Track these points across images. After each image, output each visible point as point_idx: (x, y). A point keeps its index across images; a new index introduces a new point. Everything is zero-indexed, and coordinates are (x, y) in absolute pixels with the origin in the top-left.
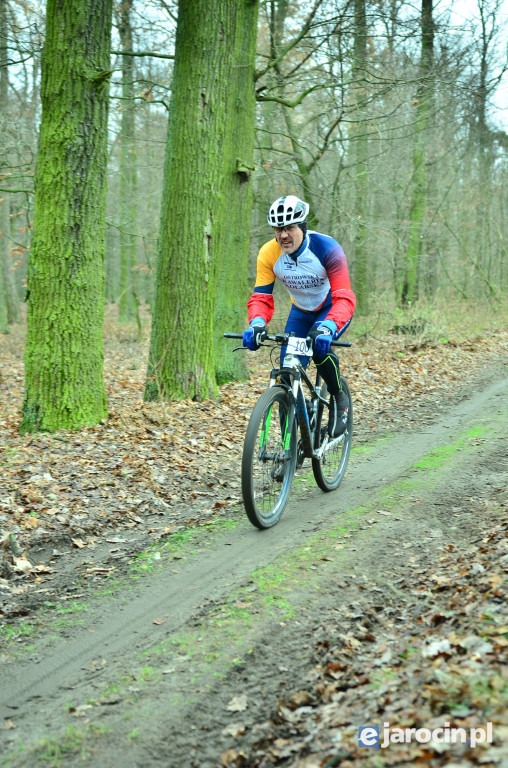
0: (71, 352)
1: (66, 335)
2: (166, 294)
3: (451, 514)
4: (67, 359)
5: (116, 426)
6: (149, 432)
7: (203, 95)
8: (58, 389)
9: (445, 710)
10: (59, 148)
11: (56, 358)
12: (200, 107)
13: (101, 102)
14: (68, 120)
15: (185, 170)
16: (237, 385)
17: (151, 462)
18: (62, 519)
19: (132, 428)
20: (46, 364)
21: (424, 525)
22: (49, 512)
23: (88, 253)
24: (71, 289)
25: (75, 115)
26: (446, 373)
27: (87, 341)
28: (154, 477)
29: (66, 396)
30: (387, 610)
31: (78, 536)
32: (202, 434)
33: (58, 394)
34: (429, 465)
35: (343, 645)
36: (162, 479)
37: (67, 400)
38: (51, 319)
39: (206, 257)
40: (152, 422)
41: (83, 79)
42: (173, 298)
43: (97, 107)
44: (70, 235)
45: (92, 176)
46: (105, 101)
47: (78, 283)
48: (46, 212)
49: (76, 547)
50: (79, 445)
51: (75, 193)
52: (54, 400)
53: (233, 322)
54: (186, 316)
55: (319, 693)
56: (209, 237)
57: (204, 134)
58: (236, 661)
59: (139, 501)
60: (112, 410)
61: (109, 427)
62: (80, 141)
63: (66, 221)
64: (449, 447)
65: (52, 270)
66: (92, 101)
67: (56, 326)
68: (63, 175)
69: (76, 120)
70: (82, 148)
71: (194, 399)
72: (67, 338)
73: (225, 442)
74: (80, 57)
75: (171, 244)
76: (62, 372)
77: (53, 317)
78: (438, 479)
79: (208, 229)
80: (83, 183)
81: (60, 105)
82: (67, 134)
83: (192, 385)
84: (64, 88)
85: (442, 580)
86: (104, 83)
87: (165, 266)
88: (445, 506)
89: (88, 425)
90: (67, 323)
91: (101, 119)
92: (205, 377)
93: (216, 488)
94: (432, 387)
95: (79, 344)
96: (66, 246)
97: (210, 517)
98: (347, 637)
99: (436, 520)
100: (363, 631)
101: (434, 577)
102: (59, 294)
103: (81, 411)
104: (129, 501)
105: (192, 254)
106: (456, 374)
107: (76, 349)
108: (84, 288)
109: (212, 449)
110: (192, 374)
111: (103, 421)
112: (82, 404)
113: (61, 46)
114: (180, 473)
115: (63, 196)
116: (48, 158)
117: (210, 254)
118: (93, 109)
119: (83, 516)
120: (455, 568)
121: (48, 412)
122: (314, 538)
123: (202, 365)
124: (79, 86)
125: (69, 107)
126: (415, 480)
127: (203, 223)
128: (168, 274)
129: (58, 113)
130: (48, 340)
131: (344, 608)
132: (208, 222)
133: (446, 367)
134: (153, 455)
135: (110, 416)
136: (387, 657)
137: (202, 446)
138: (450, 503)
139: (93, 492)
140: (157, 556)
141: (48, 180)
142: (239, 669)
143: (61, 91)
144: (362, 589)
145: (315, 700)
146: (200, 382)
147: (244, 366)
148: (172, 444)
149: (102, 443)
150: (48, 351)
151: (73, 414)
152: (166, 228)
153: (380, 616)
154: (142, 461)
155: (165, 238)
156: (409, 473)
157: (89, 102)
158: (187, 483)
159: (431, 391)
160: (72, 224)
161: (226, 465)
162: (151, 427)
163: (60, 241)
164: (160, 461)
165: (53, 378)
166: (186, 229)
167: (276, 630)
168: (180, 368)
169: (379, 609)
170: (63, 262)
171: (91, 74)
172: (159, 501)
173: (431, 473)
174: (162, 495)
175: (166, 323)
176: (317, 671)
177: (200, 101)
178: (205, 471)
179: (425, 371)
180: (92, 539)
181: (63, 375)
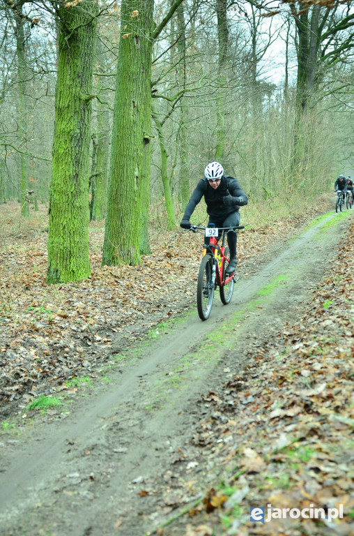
0: (74, 241)
1: (72, 232)
2: (114, 209)
3: (282, 312)
4: (73, 244)
5: (99, 279)
6: (117, 282)
7: (133, 102)
8: (68, 260)
9: (308, 357)
10: (67, 135)
11: (67, 244)
12: (132, 108)
13: (88, 111)
14: (72, 120)
15: (124, 142)
16: (146, 257)
17: (127, 296)
18: (103, 321)
19: (108, 280)
20: (62, 247)
21: (271, 317)
22: (95, 317)
23: (82, 189)
24: (74, 208)
25: (76, 117)
26: (253, 248)
27: (82, 235)
28: (132, 302)
29: (72, 264)
30: (270, 343)
31: (113, 327)
32: (144, 282)
33: (68, 263)
34: (264, 293)
35: (258, 353)
36: (135, 303)
37: (73, 266)
38: (64, 224)
39: (136, 188)
40: (115, 277)
41: (80, 99)
42: (119, 210)
43: (87, 113)
44: (73, 180)
45: (84, 149)
46: (90, 111)
47: (77, 204)
48: (61, 168)
49: (114, 331)
50: (85, 289)
51: (76, 158)
52: (66, 266)
53: (143, 222)
54: (126, 220)
55: (258, 364)
56: (137, 177)
57: (134, 122)
58: (219, 360)
59: (131, 313)
60: (92, 271)
61: (94, 280)
62: (78, 131)
63: (71, 172)
64: (270, 285)
65: (64, 198)
66: (84, 110)
67: (66, 227)
68: (70, 149)
69: (76, 120)
70: (79, 135)
71: (130, 265)
72: (72, 234)
73: (157, 286)
74: (79, 88)
75: (116, 181)
76: (70, 251)
77: (65, 223)
78: (271, 299)
79: (136, 173)
80: (80, 153)
81: (68, 113)
82: (72, 127)
83: (129, 257)
84: (70, 104)
85: (288, 333)
86: (90, 101)
87: (114, 193)
88: (278, 309)
89: (84, 279)
90: (72, 226)
91: (88, 119)
92: (135, 252)
93: (162, 307)
94: (248, 256)
95: (78, 237)
96: (71, 185)
97: (168, 318)
98: (259, 351)
99: (276, 315)
100: (263, 349)
101: (284, 333)
102: (68, 211)
103: (80, 272)
104: (126, 313)
105: (128, 187)
106: (259, 248)
107: (77, 239)
108: (80, 207)
109: (151, 289)
110: (129, 251)
111: (90, 277)
112: (80, 268)
113: (68, 82)
114: (142, 301)
115: (70, 160)
116: (61, 140)
117: (138, 186)
118: (84, 114)
119: (110, 320)
120: (292, 330)
121: (63, 273)
122: (224, 324)
123: (134, 246)
124: (78, 102)
125: (72, 114)
126: (260, 300)
127: (134, 170)
128: (115, 198)
129: (67, 117)
130: (62, 235)
131: (251, 344)
132: (137, 169)
133: (253, 245)
134: (125, 293)
135: (92, 275)
136: (277, 354)
137: (147, 288)
138: (280, 309)
139: (108, 309)
140: (157, 333)
141: (61, 151)
142: (222, 362)
143: (69, 105)
144: (255, 338)
145: (257, 366)
146: (133, 255)
147: (148, 246)
148: (132, 287)
149: (96, 287)
150: (62, 241)
151: (76, 274)
152: (114, 172)
153: (267, 345)
154: (122, 295)
155: (114, 178)
156: (255, 297)
157: (83, 111)
158: (148, 305)
159: (249, 258)
160: (75, 174)
161: (162, 297)
162: (117, 279)
163: (68, 183)
164: (131, 295)
165: (65, 255)
166: (125, 173)
167: (228, 351)
168: (123, 248)
169: (266, 343)
170: (70, 194)
171: (84, 97)
172: (140, 313)
173: (267, 297)
174: (140, 311)
175: (115, 224)
176: (252, 360)
177: (132, 105)
178: (153, 299)
179: (242, 247)
180: (119, 329)
181: (70, 253)
